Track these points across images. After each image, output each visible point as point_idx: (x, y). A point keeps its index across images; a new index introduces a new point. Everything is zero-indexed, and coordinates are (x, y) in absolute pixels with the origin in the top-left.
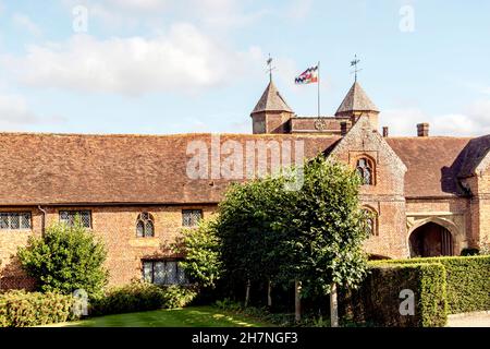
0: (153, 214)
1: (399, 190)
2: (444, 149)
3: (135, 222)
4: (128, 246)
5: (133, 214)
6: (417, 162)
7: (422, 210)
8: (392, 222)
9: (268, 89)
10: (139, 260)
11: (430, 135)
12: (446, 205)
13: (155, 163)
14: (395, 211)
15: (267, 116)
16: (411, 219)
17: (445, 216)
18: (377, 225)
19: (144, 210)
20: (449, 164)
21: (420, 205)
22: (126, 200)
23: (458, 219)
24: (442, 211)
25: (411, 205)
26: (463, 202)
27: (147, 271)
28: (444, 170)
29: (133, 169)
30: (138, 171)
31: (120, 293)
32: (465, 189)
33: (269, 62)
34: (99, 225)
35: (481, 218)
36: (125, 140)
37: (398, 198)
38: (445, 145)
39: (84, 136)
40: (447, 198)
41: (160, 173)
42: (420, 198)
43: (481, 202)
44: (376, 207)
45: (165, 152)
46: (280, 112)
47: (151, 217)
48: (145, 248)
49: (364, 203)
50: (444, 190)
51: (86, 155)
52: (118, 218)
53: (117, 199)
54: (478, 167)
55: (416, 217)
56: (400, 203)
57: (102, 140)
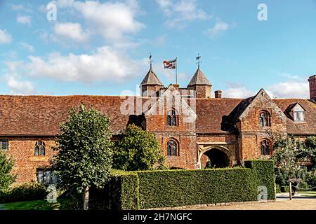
0: (45, 142)
1: (193, 129)
2: (225, 105)
3: (34, 147)
4: (29, 161)
5: (33, 142)
6: (208, 112)
7: (208, 141)
8: (188, 148)
10: (35, 169)
11: (222, 97)
12: (224, 138)
13: (52, 112)
14: (190, 141)
16: (202, 147)
17: (222, 145)
18: (179, 150)
19: (40, 139)
20: (227, 114)
21: (207, 138)
22: (29, 133)
23: (230, 146)
24: (221, 142)
25: (202, 138)
26: (234, 137)
27: (40, 176)
28: (224, 117)
29: (38, 115)
30: (41, 117)
31: (18, 189)
32: (235, 129)
34: (13, 148)
35: (243, 146)
36: (37, 99)
37: (192, 133)
38: (226, 103)
39: (13, 96)
40: (224, 134)
41: (53, 118)
42: (207, 134)
43: (243, 136)
44: (178, 139)
45: (59, 106)
46: (154, 85)
47: (44, 144)
48: (39, 162)
49: (170, 136)
50: (222, 129)
51: (12, 107)
52: (24, 144)
53: (23, 133)
54: (241, 116)
55: (205, 146)
56: (193, 137)
57: (23, 99)
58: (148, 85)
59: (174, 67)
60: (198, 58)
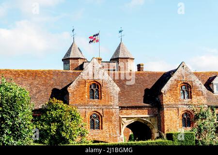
1: (116, 102)
2: (148, 78)
7: (131, 114)
8: (111, 121)
9: (72, 46)
11: (144, 70)
12: (146, 111)
14: (113, 115)
15: (70, 61)
16: (124, 120)
17: (145, 118)
18: (102, 123)
20: (150, 87)
21: (129, 111)
23: (153, 119)
24: (143, 115)
25: (124, 111)
26: (156, 110)
28: (147, 90)
32: (157, 102)
33: (73, 31)
35: (165, 119)
37: (115, 107)
38: (148, 76)
40: (146, 107)
43: (165, 109)
44: (101, 112)
46: (78, 58)
49: (93, 110)
50: (145, 102)
54: (163, 89)
55: (128, 118)
56: (116, 110)
58: (72, 59)
59: (97, 41)
60: (121, 32)
